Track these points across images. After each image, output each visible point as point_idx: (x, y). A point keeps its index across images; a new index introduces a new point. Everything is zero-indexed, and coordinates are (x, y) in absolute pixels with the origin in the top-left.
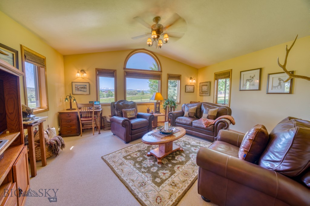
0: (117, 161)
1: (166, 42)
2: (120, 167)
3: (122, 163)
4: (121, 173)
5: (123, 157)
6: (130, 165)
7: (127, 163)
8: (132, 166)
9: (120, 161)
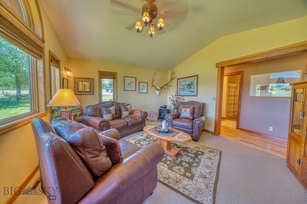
0: (203, 184)
1: (151, 35)
2: (208, 176)
3: (202, 177)
4: (213, 172)
5: (192, 180)
6: (198, 169)
7: (198, 173)
8: (199, 168)
9: (200, 180)
